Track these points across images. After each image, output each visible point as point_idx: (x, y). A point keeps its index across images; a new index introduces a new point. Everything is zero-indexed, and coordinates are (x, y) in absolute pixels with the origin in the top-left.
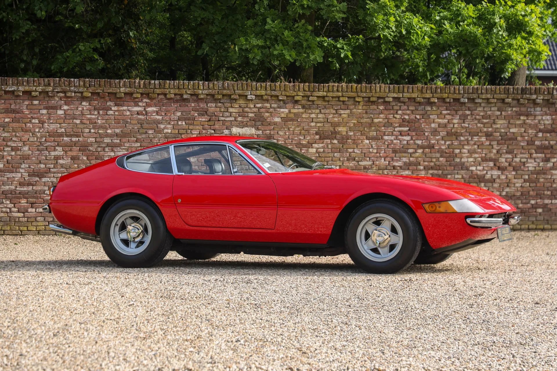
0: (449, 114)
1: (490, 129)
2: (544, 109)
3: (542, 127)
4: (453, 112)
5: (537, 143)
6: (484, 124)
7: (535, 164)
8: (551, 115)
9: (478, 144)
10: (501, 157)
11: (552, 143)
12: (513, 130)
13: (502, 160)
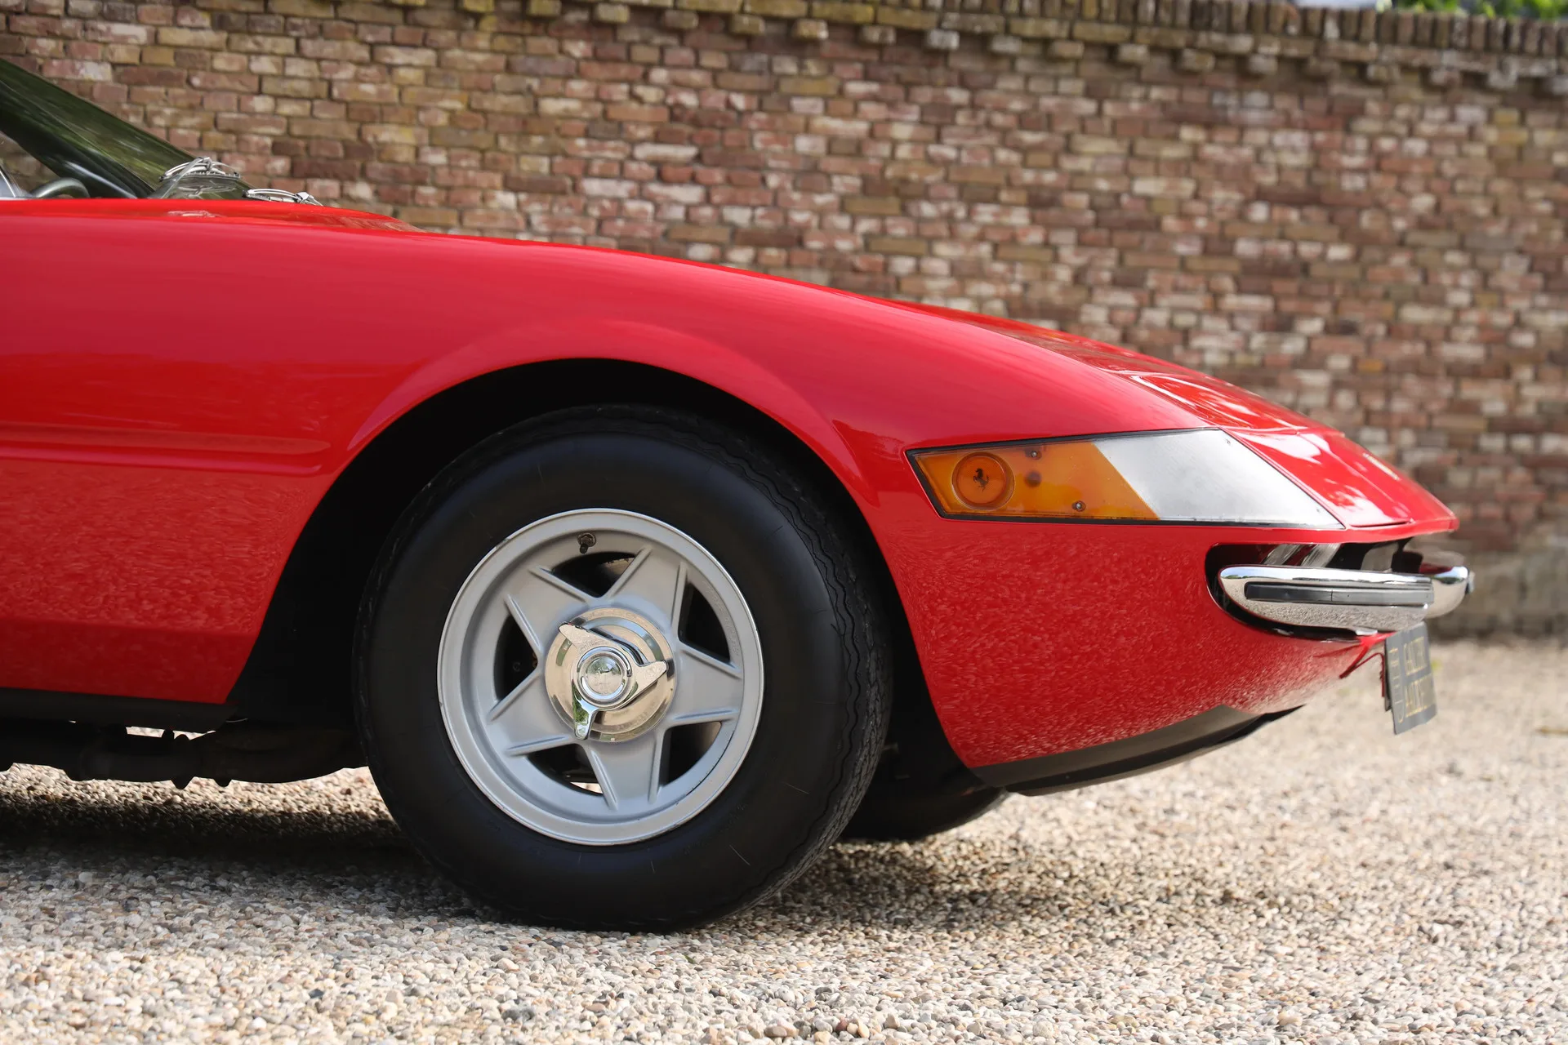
0: (874, 98)
1: (1050, 177)
2: (1284, 102)
3: (1269, 179)
4: (895, 92)
5: (1246, 247)
6: (1024, 150)
7: (1232, 340)
8: (1308, 128)
9: (996, 236)
10: (1089, 299)
11: (1307, 250)
12: (1146, 186)
13: (1096, 314)
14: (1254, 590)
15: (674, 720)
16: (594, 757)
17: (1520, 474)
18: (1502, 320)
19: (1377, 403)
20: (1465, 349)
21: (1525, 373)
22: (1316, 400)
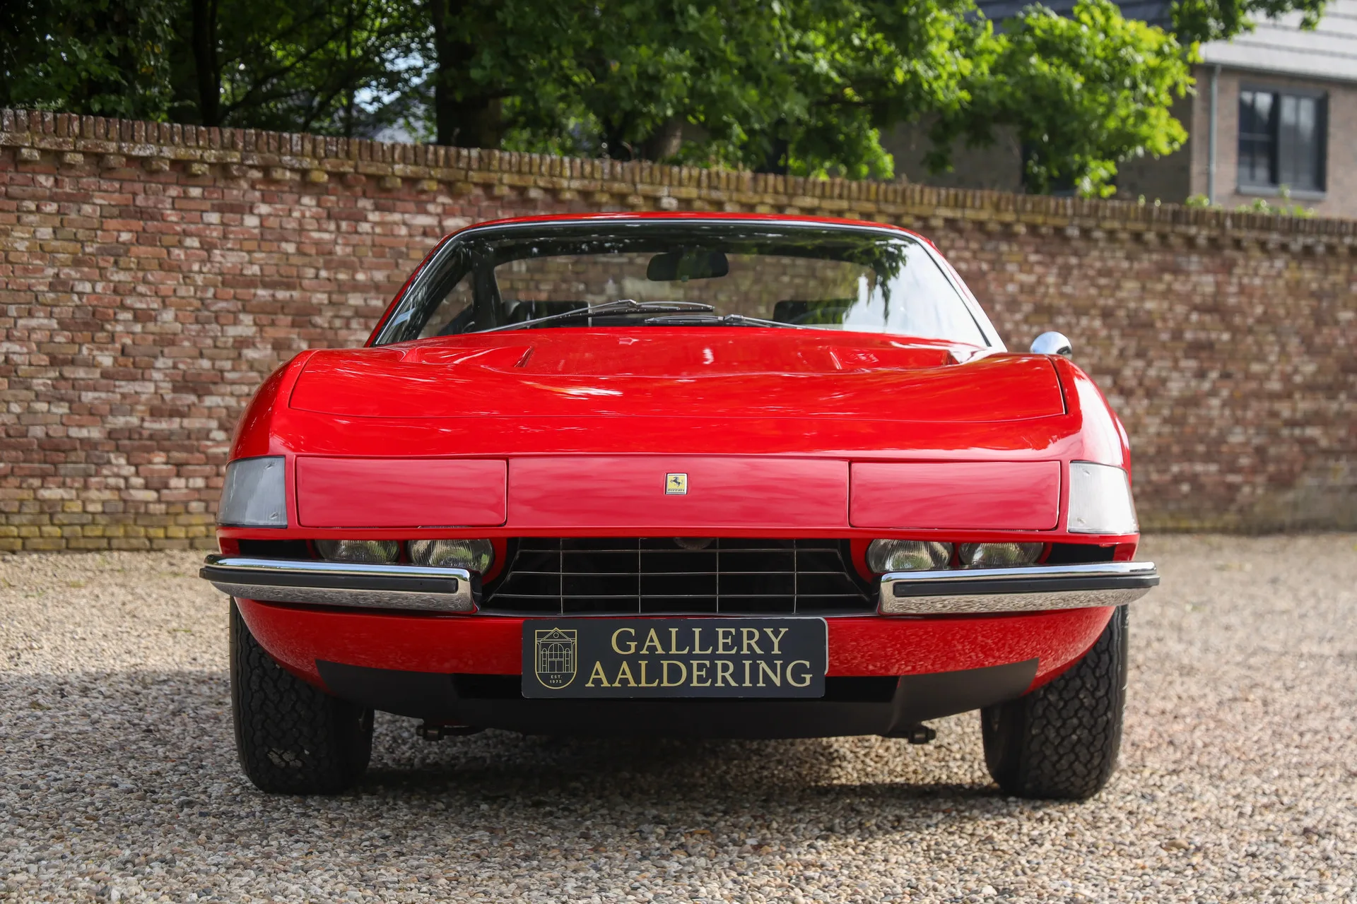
0: (1039, 263)
1: (1111, 302)
2: (1206, 260)
3: (1197, 300)
4: (1048, 260)
5: (1189, 335)
6: (1100, 288)
7: (1182, 384)
8: (1215, 272)
9: (1088, 333)
10: (1125, 364)
11: (1213, 336)
12: (1150, 305)
13: (1128, 372)
17: (1296, 449)
18: (1289, 369)
19: (1239, 413)
20: (1275, 385)
21: (1297, 396)
22: (1215, 413)
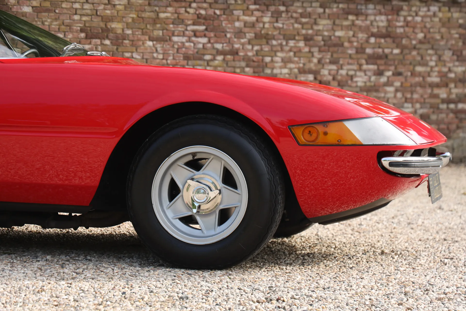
0: (258, 10)
1: (310, 32)
2: (379, 7)
3: (375, 30)
4: (264, 8)
5: (369, 51)
6: (302, 24)
7: (365, 78)
8: (386, 15)
9: (295, 50)
10: (323, 68)
11: (387, 51)
12: (339, 33)
13: (325, 72)
14: (392, 164)
15: (221, 207)
16: (198, 218)
17: (451, 115)
18: (445, 70)
19: (409, 96)
20: (434, 79)
21: (452, 85)
22: (391, 95)
